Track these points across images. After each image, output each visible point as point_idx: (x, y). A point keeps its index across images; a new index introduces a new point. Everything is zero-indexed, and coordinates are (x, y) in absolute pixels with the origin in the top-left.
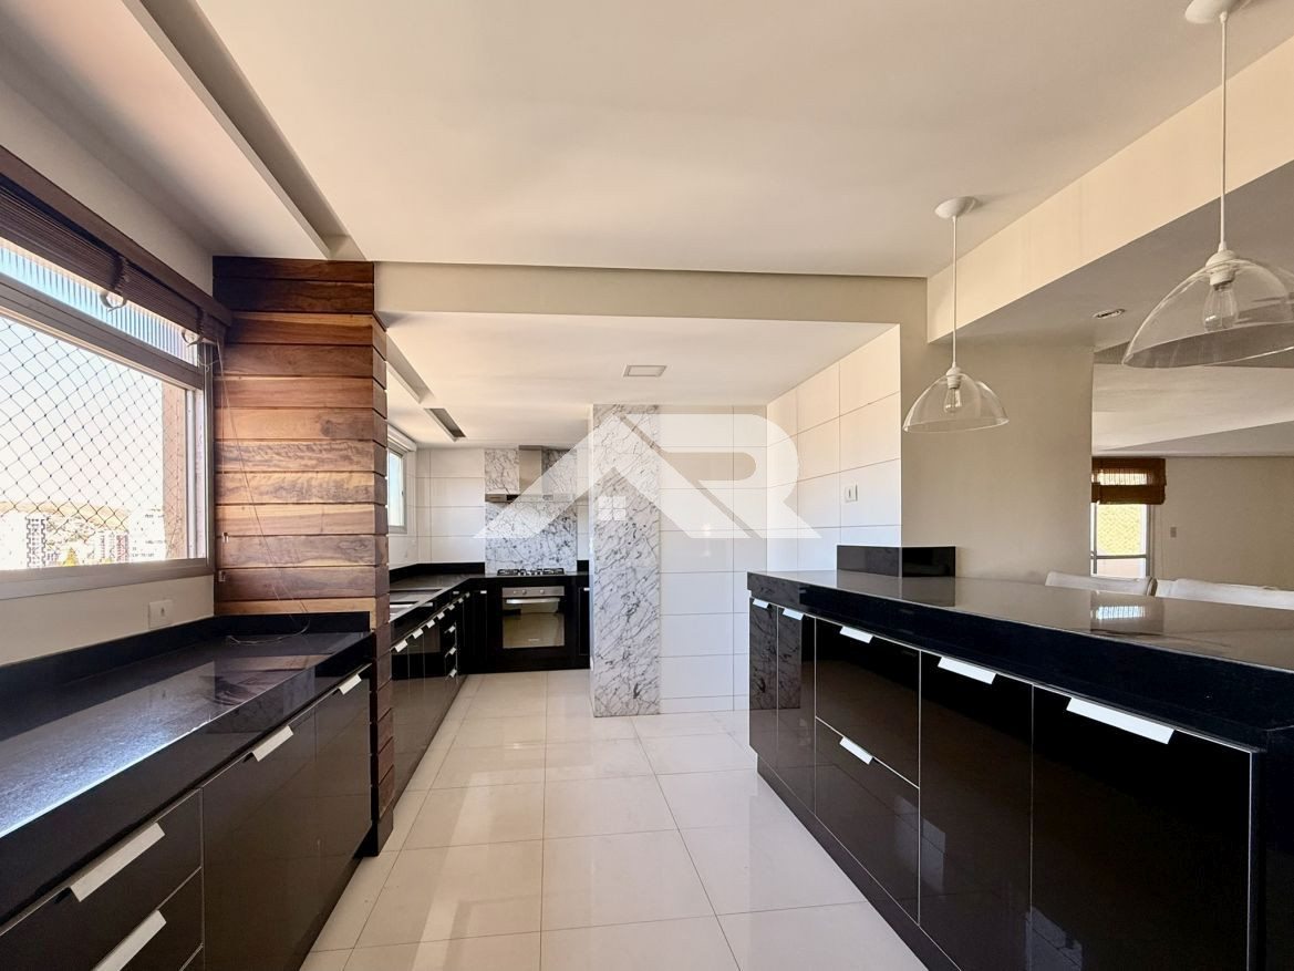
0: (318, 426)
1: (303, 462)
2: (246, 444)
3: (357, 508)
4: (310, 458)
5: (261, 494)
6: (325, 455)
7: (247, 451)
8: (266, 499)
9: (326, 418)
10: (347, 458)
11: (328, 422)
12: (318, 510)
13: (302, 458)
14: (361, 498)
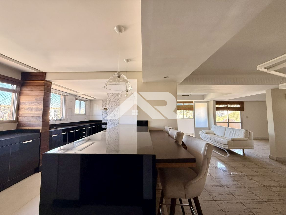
0: (35, 99)
1: (32, 105)
2: (23, 101)
3: (40, 112)
4: (33, 104)
5: (25, 110)
6: (35, 103)
7: (24, 103)
8: (26, 110)
9: (36, 97)
10: (39, 104)
11: (36, 98)
12: (34, 112)
13: (32, 104)
14: (40, 110)
